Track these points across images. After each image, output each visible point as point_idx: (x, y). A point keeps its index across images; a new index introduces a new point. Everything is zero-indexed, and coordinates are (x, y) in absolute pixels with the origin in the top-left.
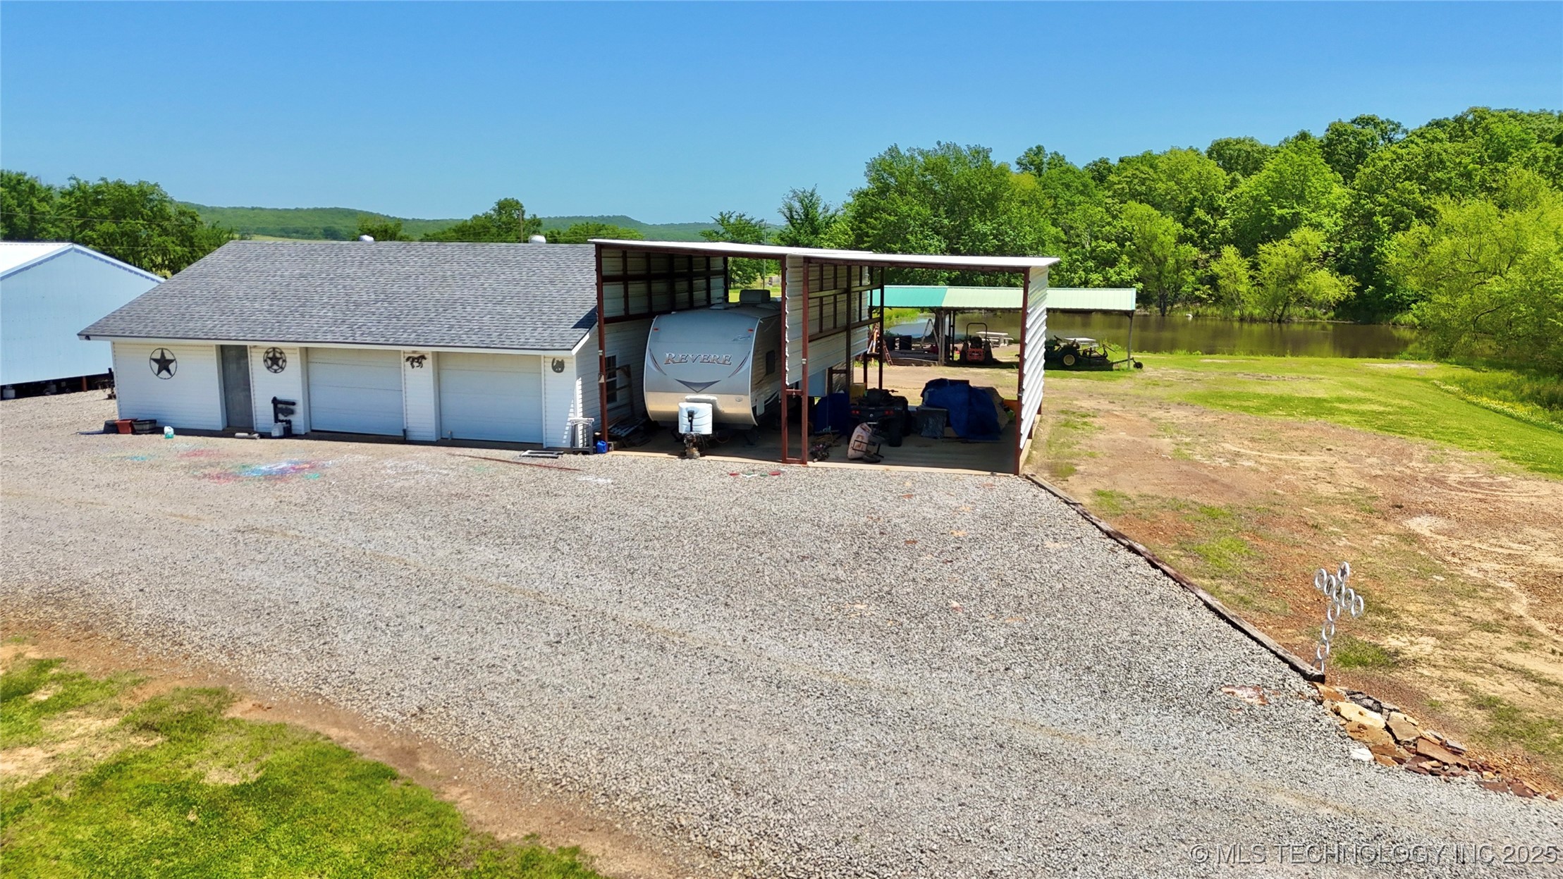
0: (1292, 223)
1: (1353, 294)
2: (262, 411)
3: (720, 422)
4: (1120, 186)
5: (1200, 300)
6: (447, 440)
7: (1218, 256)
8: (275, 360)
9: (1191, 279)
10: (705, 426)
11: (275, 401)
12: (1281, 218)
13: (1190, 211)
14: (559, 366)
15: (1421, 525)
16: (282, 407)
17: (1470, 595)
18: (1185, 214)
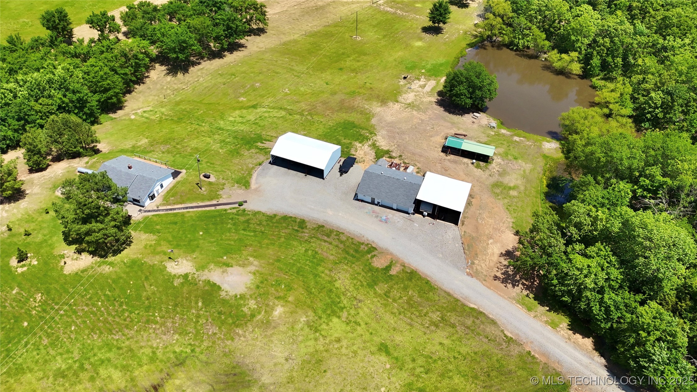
3: (428, 214)
6: (398, 210)
10: (426, 214)
11: (378, 202)
15: (490, 241)
17: (485, 255)
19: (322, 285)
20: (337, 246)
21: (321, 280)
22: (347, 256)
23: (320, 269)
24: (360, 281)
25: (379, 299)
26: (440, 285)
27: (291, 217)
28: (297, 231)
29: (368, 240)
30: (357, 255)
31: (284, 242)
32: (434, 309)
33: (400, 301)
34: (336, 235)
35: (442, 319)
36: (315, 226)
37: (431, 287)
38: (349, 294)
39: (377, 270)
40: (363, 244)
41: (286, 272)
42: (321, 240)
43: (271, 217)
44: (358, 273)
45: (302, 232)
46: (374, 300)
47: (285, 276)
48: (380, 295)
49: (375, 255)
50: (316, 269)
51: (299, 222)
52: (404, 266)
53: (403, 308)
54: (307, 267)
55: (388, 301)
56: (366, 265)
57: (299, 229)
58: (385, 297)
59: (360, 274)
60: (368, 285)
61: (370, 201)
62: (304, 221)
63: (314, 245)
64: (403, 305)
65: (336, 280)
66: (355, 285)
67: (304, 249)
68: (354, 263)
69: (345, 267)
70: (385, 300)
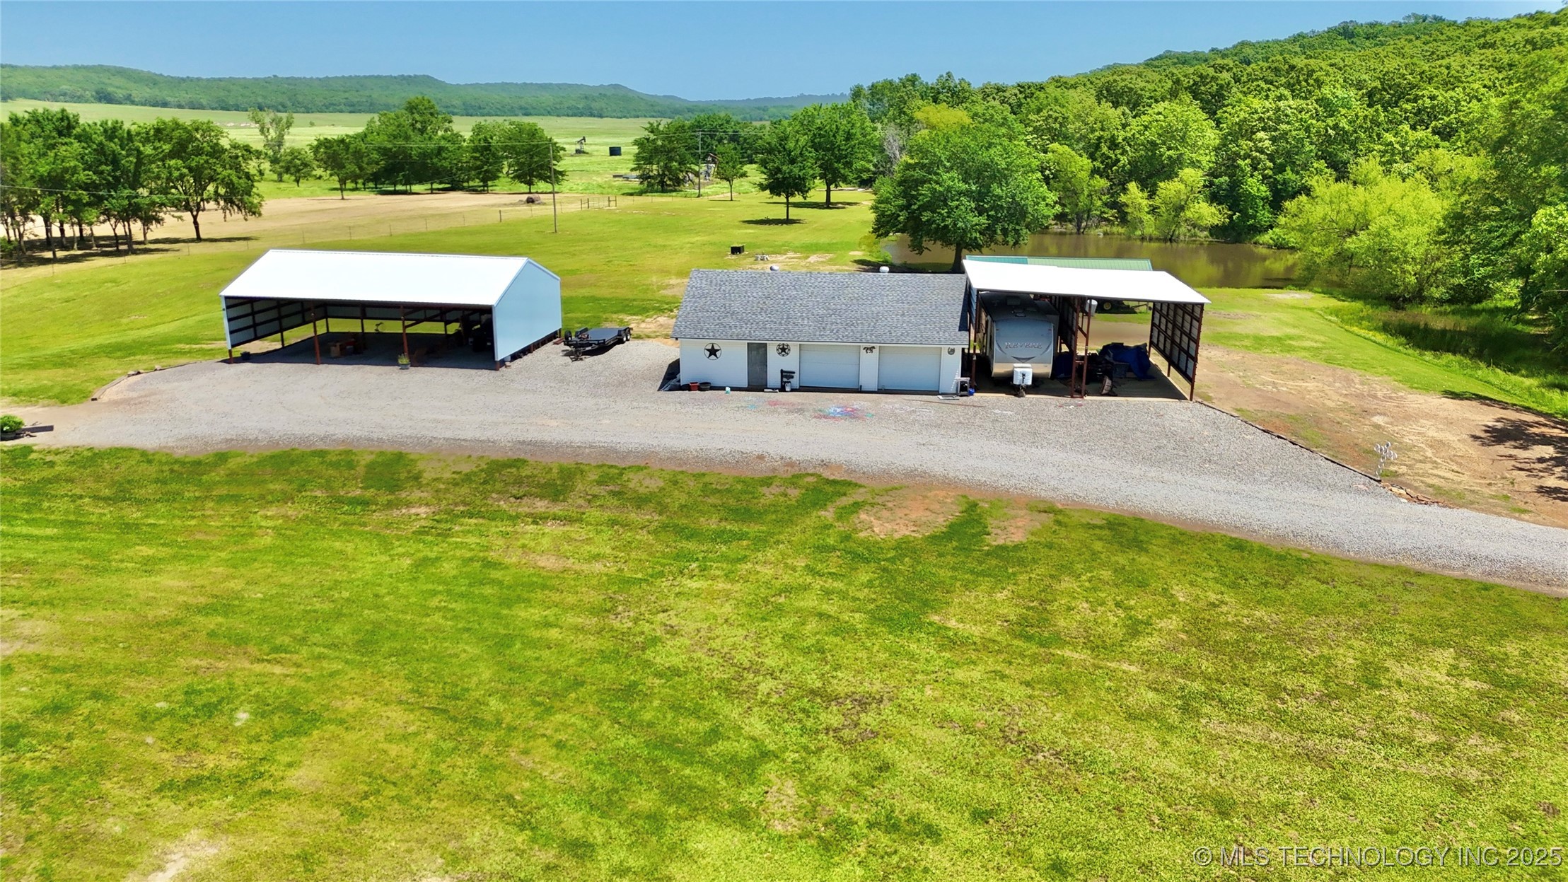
0: (1178, 162)
1: (1227, 220)
2: (774, 378)
3: (1036, 378)
4: (1038, 124)
5: (1107, 220)
6: (881, 391)
7: (1125, 190)
8: (783, 350)
9: (1099, 203)
10: (1029, 381)
11: (782, 371)
12: (1170, 157)
13: (1098, 147)
14: (952, 352)
15: (1378, 420)
16: (786, 375)
17: (1410, 450)
18: (1092, 151)
19: (555, 674)
20: (613, 523)
21: (545, 654)
22: (691, 546)
23: (527, 614)
24: (821, 615)
25: (992, 663)
26: (1318, 547)
27: (321, 454)
28: (365, 503)
29: (791, 464)
30: (753, 529)
31: (268, 550)
32: (1400, 641)
33: (1145, 643)
34: (600, 483)
35: (1496, 682)
36: (466, 468)
37: (1280, 558)
38: (766, 686)
39: (904, 548)
40: (767, 482)
41: (276, 649)
42: (514, 519)
43: (199, 463)
44: (787, 590)
45: (390, 505)
46: (960, 674)
47: (258, 668)
48: (987, 645)
49: (857, 506)
50: (498, 616)
51: (371, 467)
52: (1049, 510)
53: (1192, 676)
54: (437, 618)
55: (1063, 662)
56: (823, 549)
57: (370, 493)
58: (1033, 648)
59: (806, 588)
60: (878, 618)
61: (745, 385)
62: (400, 457)
63: (472, 540)
64: (1178, 659)
65: (655, 641)
66: (788, 637)
67: (407, 562)
68: (744, 559)
69: (694, 584)
70: (1035, 659)
